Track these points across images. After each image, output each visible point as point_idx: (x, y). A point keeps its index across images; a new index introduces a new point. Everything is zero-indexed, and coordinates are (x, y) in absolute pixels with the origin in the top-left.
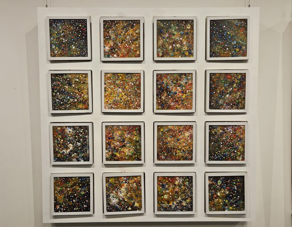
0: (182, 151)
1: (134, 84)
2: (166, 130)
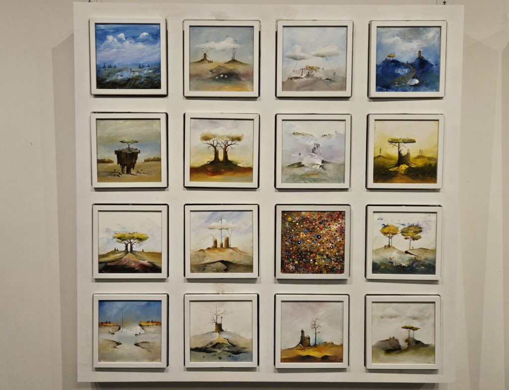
0: (325, 257)
2: (297, 218)
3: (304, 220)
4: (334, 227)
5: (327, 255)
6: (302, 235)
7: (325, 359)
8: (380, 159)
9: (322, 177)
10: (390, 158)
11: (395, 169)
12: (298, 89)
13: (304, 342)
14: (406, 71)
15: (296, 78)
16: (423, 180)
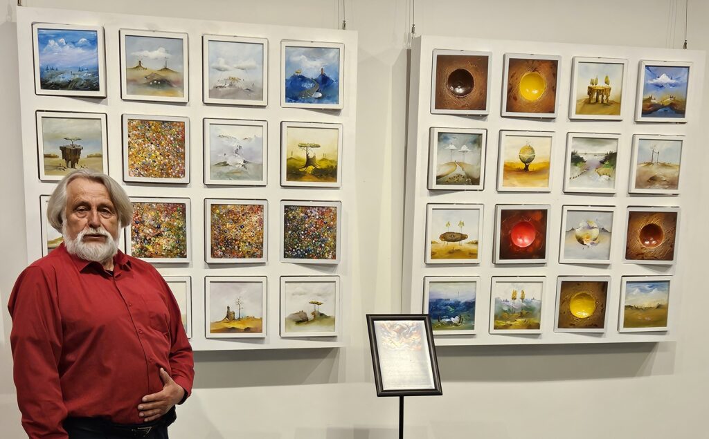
0: (247, 244)
1: (175, 139)
2: (224, 211)
3: (230, 212)
4: (255, 218)
5: (249, 243)
6: (229, 226)
7: (247, 330)
8: (292, 160)
9: (244, 175)
10: (300, 160)
11: (304, 169)
12: (223, 97)
13: (230, 316)
14: (311, 85)
15: (221, 87)
16: (326, 180)
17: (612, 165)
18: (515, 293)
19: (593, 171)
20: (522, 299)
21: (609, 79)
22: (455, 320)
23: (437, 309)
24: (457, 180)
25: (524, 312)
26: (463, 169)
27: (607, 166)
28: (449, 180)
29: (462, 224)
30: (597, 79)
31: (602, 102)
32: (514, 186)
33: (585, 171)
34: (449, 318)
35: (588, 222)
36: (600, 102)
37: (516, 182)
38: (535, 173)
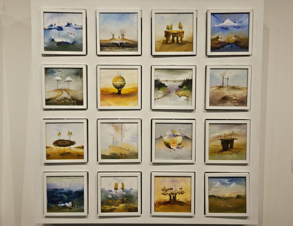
17: (189, 89)
18: (116, 185)
19: (173, 94)
20: (123, 189)
21: (182, 25)
22: (69, 204)
23: (54, 196)
24: (64, 102)
25: (125, 199)
26: (68, 94)
27: (185, 89)
28: (57, 102)
29: (70, 134)
30: (172, 26)
31: (178, 42)
32: (110, 105)
33: (168, 93)
34: (64, 203)
35: (173, 131)
36: (176, 42)
37: (111, 103)
38: (127, 95)
